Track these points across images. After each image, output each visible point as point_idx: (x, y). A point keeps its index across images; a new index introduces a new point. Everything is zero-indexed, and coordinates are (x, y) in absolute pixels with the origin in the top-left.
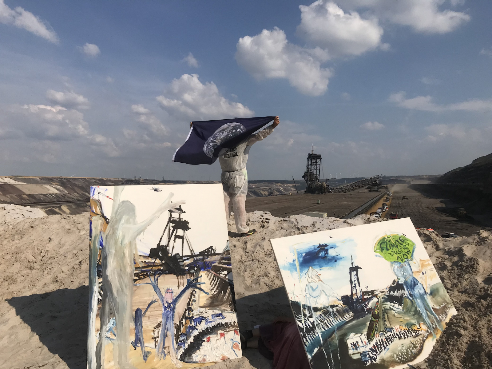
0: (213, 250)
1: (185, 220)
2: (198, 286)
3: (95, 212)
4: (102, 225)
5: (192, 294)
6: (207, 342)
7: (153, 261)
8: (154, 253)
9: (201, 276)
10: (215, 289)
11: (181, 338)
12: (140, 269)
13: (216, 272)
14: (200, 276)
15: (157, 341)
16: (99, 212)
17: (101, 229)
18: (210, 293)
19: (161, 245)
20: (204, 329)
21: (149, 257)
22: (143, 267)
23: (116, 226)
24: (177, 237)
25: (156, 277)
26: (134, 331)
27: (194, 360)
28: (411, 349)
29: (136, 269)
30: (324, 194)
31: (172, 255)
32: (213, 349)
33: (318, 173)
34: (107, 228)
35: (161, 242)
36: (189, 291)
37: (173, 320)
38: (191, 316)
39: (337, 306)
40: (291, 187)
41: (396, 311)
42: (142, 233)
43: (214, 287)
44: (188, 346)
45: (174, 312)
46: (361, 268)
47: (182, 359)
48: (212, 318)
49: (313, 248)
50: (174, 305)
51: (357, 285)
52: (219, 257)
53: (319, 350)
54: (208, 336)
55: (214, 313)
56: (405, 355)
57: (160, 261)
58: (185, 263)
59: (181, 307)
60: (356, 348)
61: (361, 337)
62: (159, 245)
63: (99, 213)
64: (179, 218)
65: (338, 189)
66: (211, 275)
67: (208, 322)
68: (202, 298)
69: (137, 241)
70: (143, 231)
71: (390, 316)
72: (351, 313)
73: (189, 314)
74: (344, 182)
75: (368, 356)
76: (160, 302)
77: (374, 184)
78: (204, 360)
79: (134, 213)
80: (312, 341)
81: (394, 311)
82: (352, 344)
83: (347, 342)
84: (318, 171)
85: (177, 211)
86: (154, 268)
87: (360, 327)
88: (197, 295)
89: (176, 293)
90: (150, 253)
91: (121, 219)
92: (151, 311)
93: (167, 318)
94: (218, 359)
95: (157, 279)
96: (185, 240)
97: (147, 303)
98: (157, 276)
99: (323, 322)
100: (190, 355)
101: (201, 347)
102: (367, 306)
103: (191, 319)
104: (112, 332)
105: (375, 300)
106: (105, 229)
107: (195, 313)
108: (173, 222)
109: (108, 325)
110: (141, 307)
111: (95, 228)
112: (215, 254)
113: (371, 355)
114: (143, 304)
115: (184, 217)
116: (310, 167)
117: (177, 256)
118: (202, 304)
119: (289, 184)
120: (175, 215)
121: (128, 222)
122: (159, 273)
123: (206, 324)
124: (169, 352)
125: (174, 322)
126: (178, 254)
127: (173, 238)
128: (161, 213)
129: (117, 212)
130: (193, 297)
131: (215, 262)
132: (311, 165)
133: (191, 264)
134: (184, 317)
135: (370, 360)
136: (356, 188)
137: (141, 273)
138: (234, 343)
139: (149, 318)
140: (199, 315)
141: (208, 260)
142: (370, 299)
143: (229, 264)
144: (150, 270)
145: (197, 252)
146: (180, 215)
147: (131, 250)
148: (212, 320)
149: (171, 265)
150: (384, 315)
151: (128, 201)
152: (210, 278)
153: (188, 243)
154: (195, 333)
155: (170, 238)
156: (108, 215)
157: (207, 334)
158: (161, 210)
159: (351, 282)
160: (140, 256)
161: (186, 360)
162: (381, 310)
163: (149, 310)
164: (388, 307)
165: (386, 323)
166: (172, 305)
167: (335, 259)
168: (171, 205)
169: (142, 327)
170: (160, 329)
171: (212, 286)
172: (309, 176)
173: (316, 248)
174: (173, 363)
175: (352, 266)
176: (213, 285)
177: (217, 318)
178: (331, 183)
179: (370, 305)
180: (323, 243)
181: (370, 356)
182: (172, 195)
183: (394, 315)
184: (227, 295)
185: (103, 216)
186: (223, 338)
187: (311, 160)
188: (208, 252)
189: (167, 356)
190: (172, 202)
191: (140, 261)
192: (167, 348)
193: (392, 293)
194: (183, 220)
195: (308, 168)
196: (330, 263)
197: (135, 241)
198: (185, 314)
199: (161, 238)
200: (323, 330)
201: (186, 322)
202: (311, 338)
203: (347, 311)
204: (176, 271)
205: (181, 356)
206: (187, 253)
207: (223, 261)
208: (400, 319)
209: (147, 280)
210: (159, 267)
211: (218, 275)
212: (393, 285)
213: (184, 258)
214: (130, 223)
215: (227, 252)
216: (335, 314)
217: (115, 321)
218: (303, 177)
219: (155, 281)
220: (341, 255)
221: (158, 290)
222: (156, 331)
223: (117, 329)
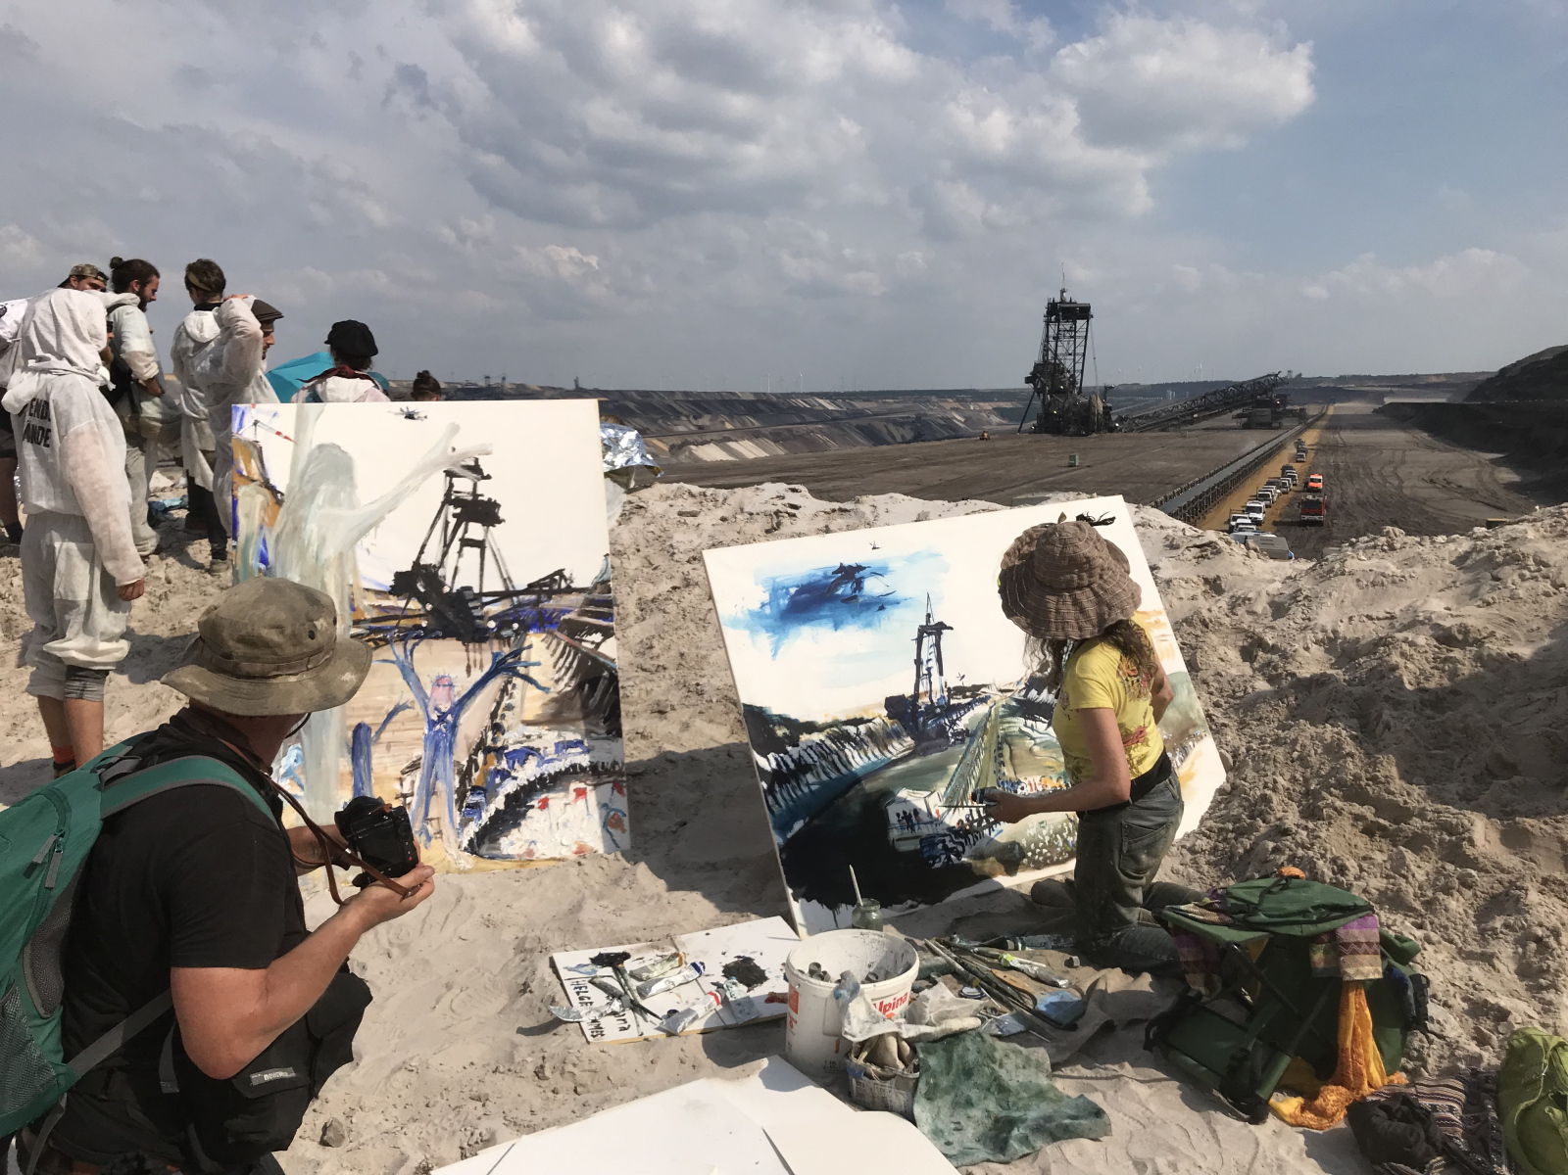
0: (566, 580)
1: (490, 499)
2: (521, 670)
3: (245, 473)
4: (264, 509)
5: (504, 691)
6: (539, 811)
7: (402, 603)
8: (403, 584)
9: (530, 647)
10: (566, 679)
11: (471, 799)
12: (367, 625)
13: (571, 635)
14: (526, 644)
15: (410, 804)
16: (255, 474)
17: (263, 520)
18: (552, 690)
19: (422, 563)
20: (532, 779)
21: (390, 593)
22: (374, 620)
23: (301, 513)
24: (466, 542)
25: (409, 646)
26: (349, 777)
27: (505, 853)
28: (1065, 834)
29: (356, 623)
30: (1095, 435)
31: (451, 589)
32: (554, 827)
33: (1079, 367)
34: (279, 517)
35: (423, 556)
36: (497, 683)
37: (451, 752)
38: (499, 744)
39: (870, 721)
40: (989, 412)
41: (1038, 741)
42: (372, 531)
43: (565, 674)
44: (491, 818)
45: (454, 734)
46: (951, 628)
47: (473, 848)
48: (557, 752)
49: (821, 573)
50: (456, 718)
51: (935, 671)
52: (581, 597)
53: (806, 825)
54: (543, 796)
55: (562, 739)
56: (1044, 847)
57: (419, 606)
58: (487, 612)
59: (472, 723)
60: (911, 827)
61: (930, 800)
62: (416, 564)
63: (256, 476)
64: (474, 494)
65: (1139, 418)
66: (558, 644)
67: (543, 761)
68: (529, 701)
69: (360, 553)
70: (375, 524)
71: (1016, 751)
72: (909, 739)
73: (494, 740)
74: (1165, 396)
75: (940, 846)
76: (418, 709)
77: (1260, 404)
78: (530, 853)
79: (351, 479)
80: (791, 803)
81: (1032, 739)
82: (902, 815)
83: (887, 811)
84: (1077, 358)
85: (469, 473)
86: (404, 623)
87: (930, 776)
88: (517, 693)
89: (462, 687)
90: (392, 583)
91: (314, 492)
92: (394, 731)
93: (437, 749)
94: (568, 853)
95: (412, 652)
96: (488, 552)
97: (384, 711)
98: (410, 643)
99: (825, 759)
100: (495, 840)
101: (523, 822)
102: (955, 724)
103: (499, 752)
104: (292, 779)
105: (981, 710)
106: (274, 518)
107: (511, 739)
108: (457, 502)
109: (284, 761)
110: (367, 721)
111: (247, 516)
112: (569, 590)
113: (950, 845)
114: (372, 712)
115: (486, 491)
116: (1052, 344)
117: (466, 593)
118: (529, 717)
119: (981, 404)
120: (463, 486)
121: (333, 500)
122: (414, 634)
123: (538, 766)
124: (440, 832)
125: (454, 758)
126: (470, 588)
127: (456, 545)
128: (424, 479)
129: (303, 473)
130: (506, 698)
131: (569, 612)
132: (1056, 339)
133: (504, 614)
134: (481, 746)
135: (943, 857)
136: (1202, 414)
137: (368, 635)
138: (612, 813)
139: (388, 747)
140: (521, 742)
141: (552, 604)
142: (968, 707)
143: (608, 617)
144: (391, 629)
145: (520, 584)
146: (475, 485)
147: (343, 576)
148: (555, 756)
149: (450, 615)
150: (1000, 749)
151: (334, 446)
152: (555, 651)
153: (497, 560)
154: (510, 787)
155: (447, 546)
156: (280, 481)
157: (541, 791)
158: (424, 471)
159: (918, 662)
160: (367, 590)
161: (483, 850)
162: (995, 736)
163: (389, 727)
164: (1017, 729)
165: (1005, 770)
166: (449, 718)
167: (880, 604)
168: (452, 457)
169: (370, 769)
170: (418, 775)
171: (558, 672)
172: (1048, 375)
173: (830, 573)
174: (449, 858)
175: (928, 621)
176: (560, 669)
177: (570, 750)
178: (1123, 398)
179: (964, 722)
180: (850, 561)
181: (945, 847)
182: (455, 429)
183: (1031, 750)
184: (598, 694)
185: (267, 485)
186: (581, 802)
187: (1057, 321)
188: (552, 585)
189: (433, 841)
190: (454, 449)
191: (368, 602)
192: (434, 822)
193: (1033, 694)
194: (485, 499)
195: (1046, 349)
196: (864, 614)
197: (354, 552)
198: (483, 741)
199: (424, 546)
200: (824, 778)
201: (485, 759)
202: (787, 797)
203: (898, 735)
204: (462, 631)
205: (471, 841)
206: (493, 584)
207: (591, 608)
208: (1045, 760)
209: (385, 652)
210: (417, 621)
211: (576, 643)
212: (1039, 675)
213: (486, 599)
214: (340, 505)
215: (603, 584)
216: (862, 740)
217: (300, 752)
218: (1028, 380)
219: (406, 656)
220: (899, 595)
221: (412, 678)
222: (408, 779)
223: (304, 772)
